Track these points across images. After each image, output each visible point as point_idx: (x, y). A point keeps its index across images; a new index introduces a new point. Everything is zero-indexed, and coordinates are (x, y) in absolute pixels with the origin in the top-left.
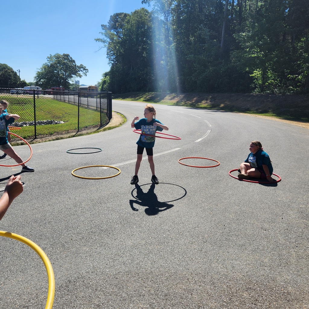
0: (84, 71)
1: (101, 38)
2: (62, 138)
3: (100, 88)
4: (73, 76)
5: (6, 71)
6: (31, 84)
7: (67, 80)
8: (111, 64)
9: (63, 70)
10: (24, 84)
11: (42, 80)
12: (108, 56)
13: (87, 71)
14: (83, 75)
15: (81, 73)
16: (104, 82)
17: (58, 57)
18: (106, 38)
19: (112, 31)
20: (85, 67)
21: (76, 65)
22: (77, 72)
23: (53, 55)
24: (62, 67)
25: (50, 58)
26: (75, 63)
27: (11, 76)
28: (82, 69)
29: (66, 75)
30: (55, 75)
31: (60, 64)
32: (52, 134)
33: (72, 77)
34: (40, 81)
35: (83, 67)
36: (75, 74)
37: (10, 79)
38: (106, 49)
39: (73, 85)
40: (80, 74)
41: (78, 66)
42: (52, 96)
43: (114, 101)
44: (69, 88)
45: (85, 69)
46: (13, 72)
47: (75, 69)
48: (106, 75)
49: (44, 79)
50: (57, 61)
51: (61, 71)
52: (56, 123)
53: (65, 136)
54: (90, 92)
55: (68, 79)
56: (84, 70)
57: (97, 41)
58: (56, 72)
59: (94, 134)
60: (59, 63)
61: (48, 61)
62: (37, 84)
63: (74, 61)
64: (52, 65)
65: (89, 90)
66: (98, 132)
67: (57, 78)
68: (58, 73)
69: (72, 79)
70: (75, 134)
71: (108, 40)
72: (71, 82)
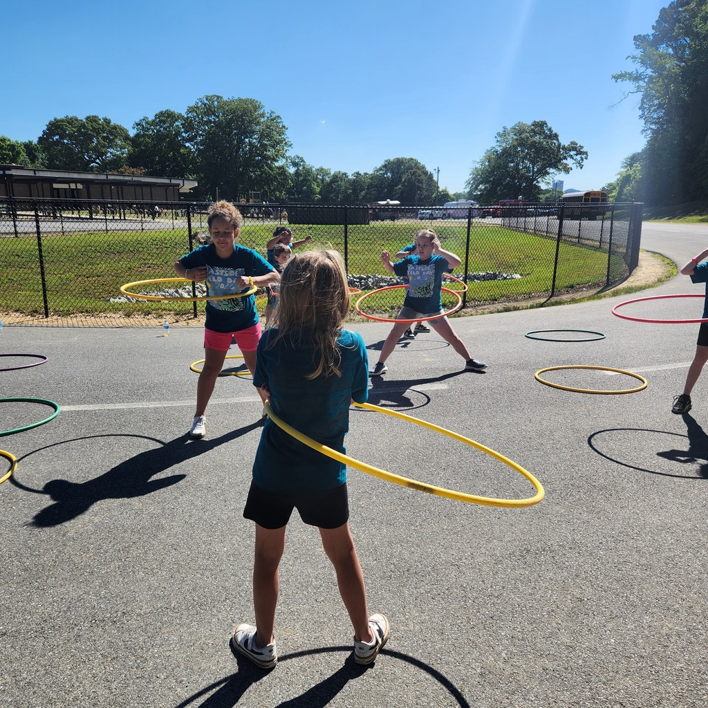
0: (578, 157)
1: (630, 72)
2: (516, 309)
3: (614, 194)
4: (551, 170)
5: (415, 173)
6: (458, 196)
7: (535, 182)
8: (649, 132)
9: (529, 160)
10: (444, 198)
11: (481, 186)
12: (643, 114)
13: (583, 157)
14: (574, 167)
15: (569, 162)
16: (626, 180)
17: (519, 130)
18: (641, 70)
19: (663, 49)
20: (582, 147)
21: (560, 145)
22: (561, 159)
23: (509, 127)
24: (527, 153)
25: (503, 135)
26: (558, 140)
27: (421, 182)
28: (572, 153)
29: (533, 171)
30: (509, 172)
31: (524, 145)
32: (496, 300)
33: (548, 173)
34: (476, 188)
35: (576, 148)
36: (555, 167)
37: (419, 188)
38: (640, 96)
39: (547, 191)
40: (566, 164)
41: (564, 148)
42: (499, 221)
43: (647, 226)
44: (537, 199)
45: (579, 153)
46: (426, 173)
47: (557, 156)
48: (633, 160)
49: (486, 183)
50: (517, 139)
51: (523, 162)
52: (505, 278)
53: (524, 304)
54: (587, 204)
55: (539, 180)
56: (577, 155)
57: (619, 80)
58: (512, 165)
59: (588, 303)
60: (521, 145)
61: (498, 141)
62: (470, 196)
63: (556, 136)
64: (505, 151)
65: (586, 200)
66: (600, 298)
67: (513, 178)
68: (516, 169)
69: (547, 177)
70: (545, 302)
71: (649, 72)
72: (543, 186)
